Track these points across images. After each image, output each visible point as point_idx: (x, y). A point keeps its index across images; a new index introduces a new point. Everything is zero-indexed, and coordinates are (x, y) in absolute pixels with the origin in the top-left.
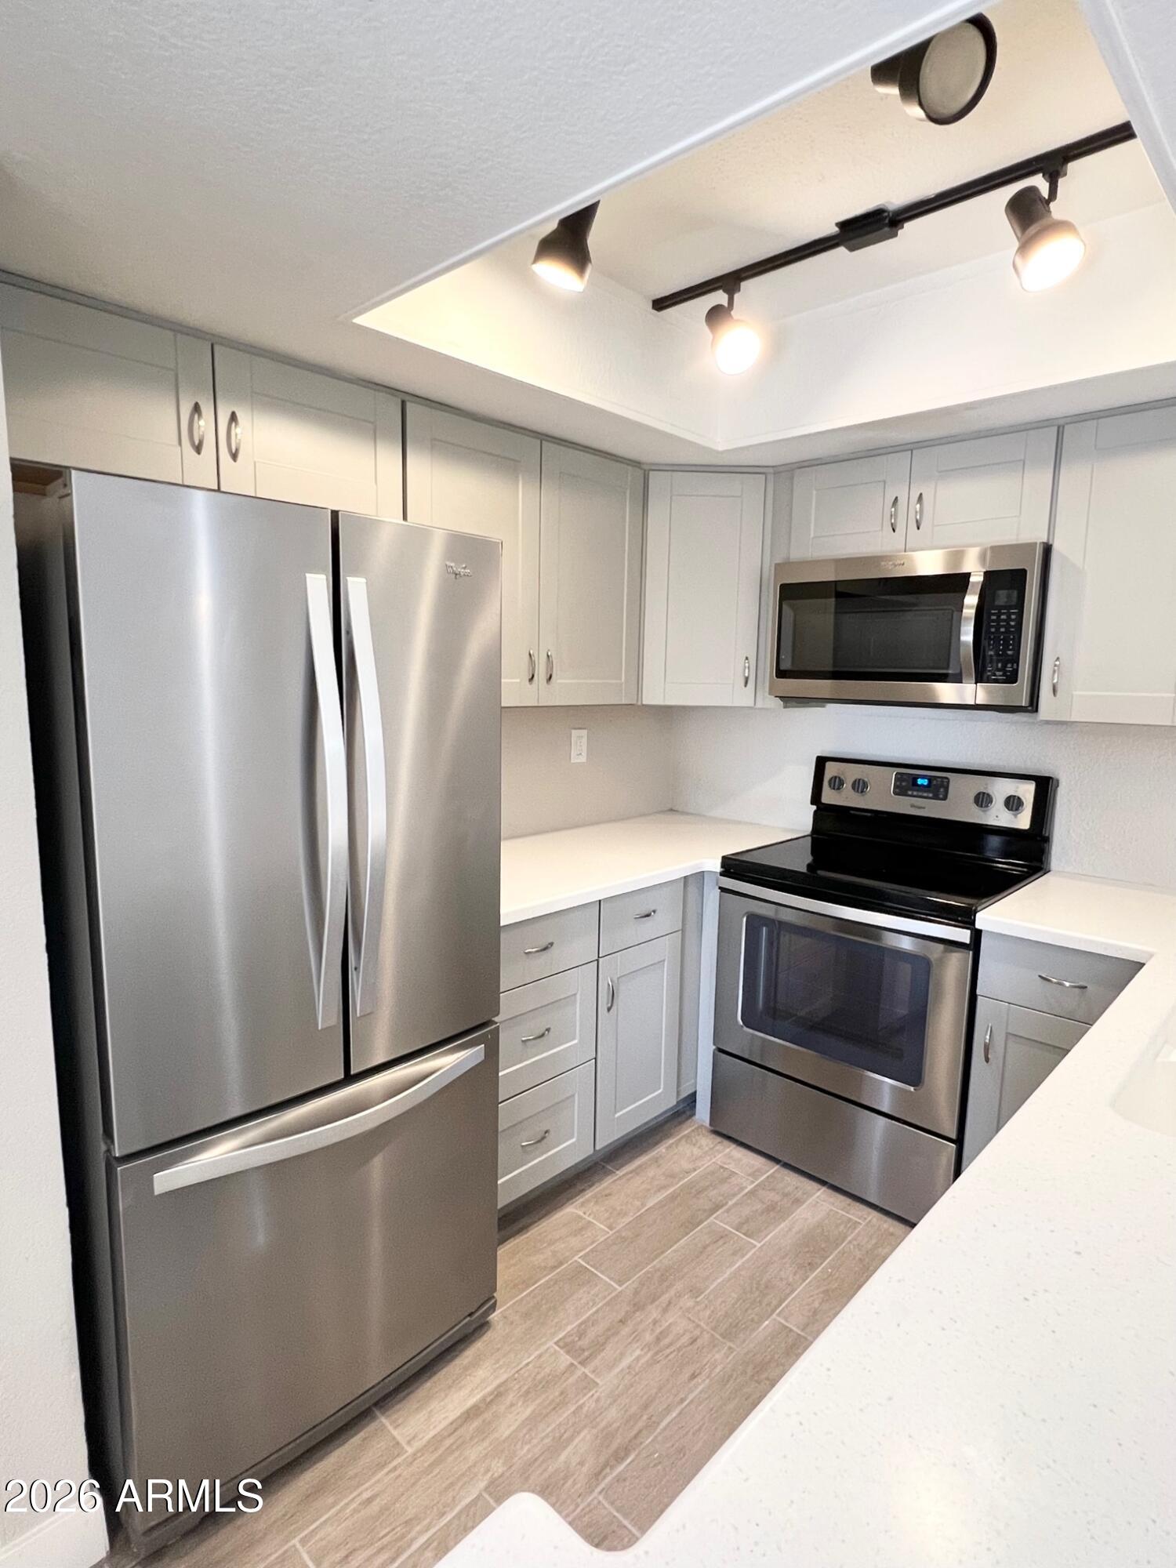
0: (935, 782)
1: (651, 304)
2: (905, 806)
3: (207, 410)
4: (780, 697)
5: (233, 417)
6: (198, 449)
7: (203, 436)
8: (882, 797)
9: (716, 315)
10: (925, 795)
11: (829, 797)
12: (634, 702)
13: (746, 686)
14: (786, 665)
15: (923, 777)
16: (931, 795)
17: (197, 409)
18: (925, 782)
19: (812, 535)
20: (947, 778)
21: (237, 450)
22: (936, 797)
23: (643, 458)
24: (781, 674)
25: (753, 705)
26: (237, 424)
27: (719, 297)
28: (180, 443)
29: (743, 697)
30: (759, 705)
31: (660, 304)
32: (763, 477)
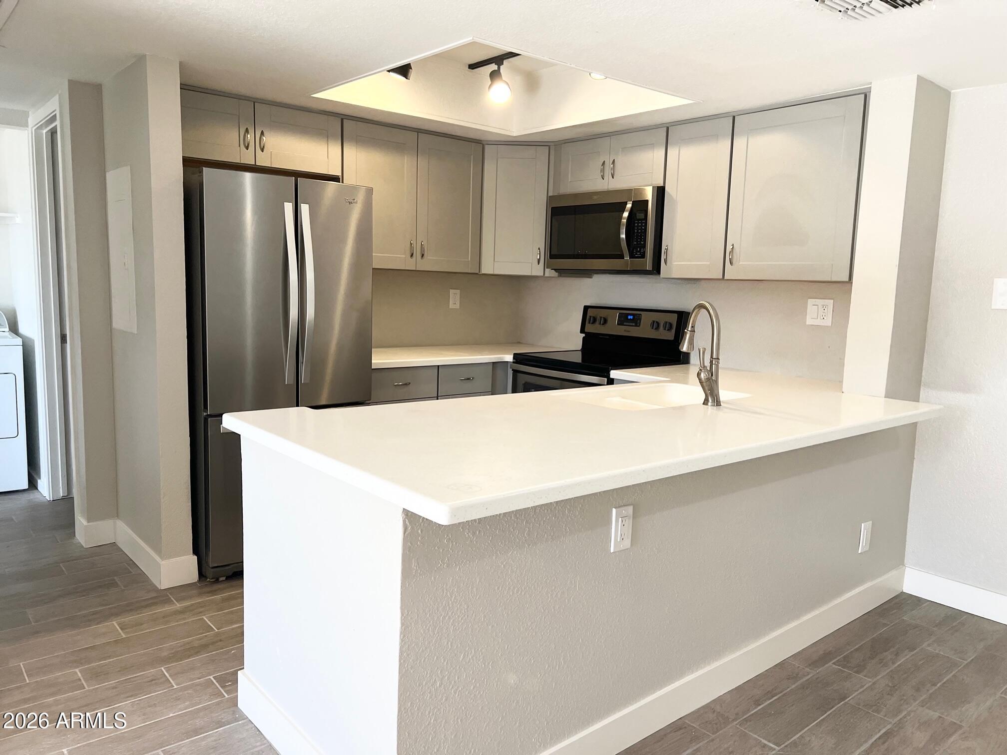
0: (636, 317)
1: (468, 66)
2: (622, 331)
3: (251, 131)
4: (555, 270)
5: (262, 133)
6: (247, 148)
7: (249, 142)
8: (614, 328)
9: (494, 75)
10: (631, 324)
11: (590, 328)
12: (477, 272)
13: (538, 264)
14: (554, 252)
15: (631, 314)
16: (634, 324)
17: (247, 131)
18: (632, 317)
19: (569, 180)
20: (641, 315)
21: (264, 147)
22: (636, 326)
23: (482, 138)
24: (552, 256)
25: (543, 275)
26: (263, 136)
27: (493, 67)
28: (240, 146)
29: (537, 270)
30: (547, 275)
31: (472, 67)
32: (548, 147)
